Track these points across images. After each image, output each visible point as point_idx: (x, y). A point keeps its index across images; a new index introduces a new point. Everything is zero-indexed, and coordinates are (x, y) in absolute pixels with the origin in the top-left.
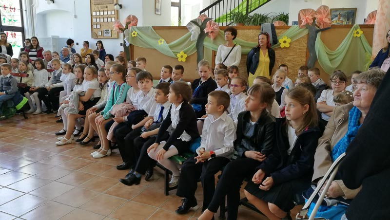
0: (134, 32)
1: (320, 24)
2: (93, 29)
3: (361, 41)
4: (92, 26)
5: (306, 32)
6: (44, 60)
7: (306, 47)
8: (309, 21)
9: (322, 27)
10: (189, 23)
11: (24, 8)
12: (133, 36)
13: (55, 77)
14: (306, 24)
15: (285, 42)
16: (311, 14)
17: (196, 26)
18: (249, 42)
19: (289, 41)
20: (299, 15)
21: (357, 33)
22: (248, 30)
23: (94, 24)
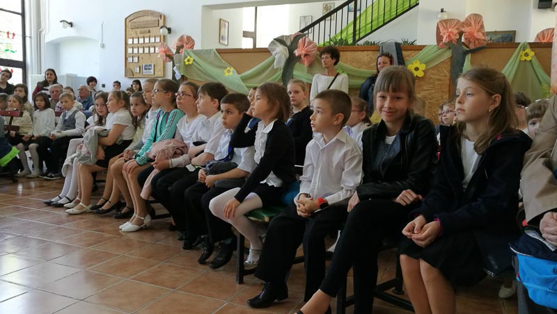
0: (188, 57)
1: (470, 42)
2: (128, 64)
3: (533, 67)
4: (126, 59)
5: (448, 54)
6: (50, 99)
7: (449, 77)
8: (453, 37)
9: (472, 47)
10: (272, 42)
11: (28, 34)
12: (187, 63)
13: (65, 121)
14: (449, 42)
15: (417, 69)
16: (456, 27)
17: (283, 46)
18: (362, 70)
19: (422, 67)
20: (438, 28)
21: (527, 55)
22: (360, 52)
23: (130, 57)
